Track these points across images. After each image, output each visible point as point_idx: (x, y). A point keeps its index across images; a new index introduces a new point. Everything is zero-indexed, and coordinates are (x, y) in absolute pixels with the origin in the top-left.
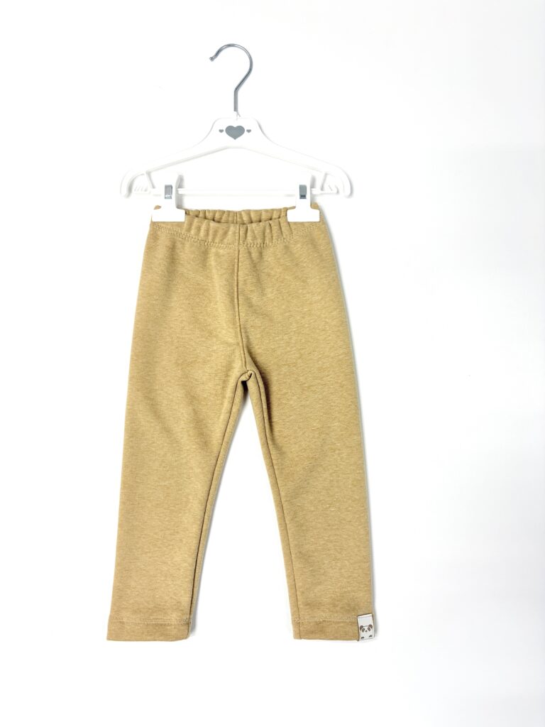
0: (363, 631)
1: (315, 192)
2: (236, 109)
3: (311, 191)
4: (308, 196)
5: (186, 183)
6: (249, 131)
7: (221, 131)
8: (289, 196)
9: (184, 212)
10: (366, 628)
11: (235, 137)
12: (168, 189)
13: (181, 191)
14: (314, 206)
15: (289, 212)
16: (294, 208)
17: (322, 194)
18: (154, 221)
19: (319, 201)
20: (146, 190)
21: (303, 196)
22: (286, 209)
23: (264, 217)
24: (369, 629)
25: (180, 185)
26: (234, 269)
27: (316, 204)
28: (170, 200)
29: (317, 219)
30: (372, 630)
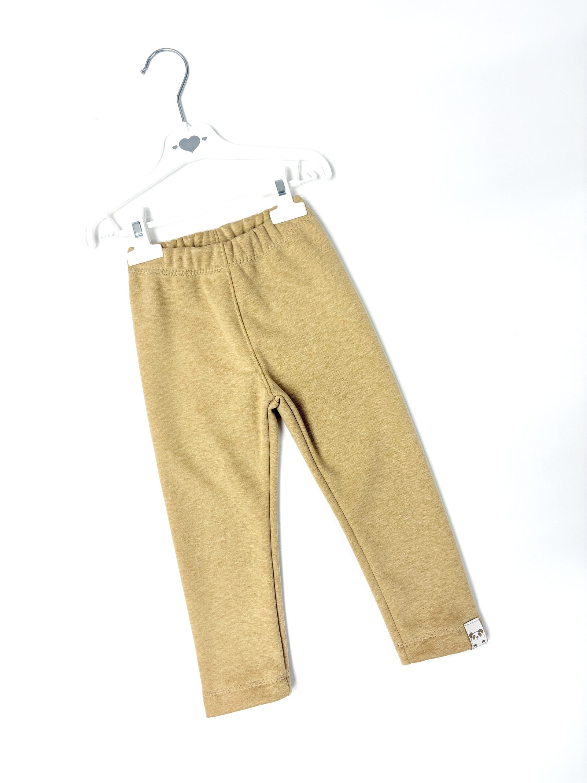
0: (474, 638)
1: (293, 183)
2: (184, 119)
3: (289, 184)
4: (287, 190)
5: (153, 215)
6: (205, 139)
7: (175, 147)
8: (266, 196)
9: (160, 246)
10: (476, 634)
11: (192, 149)
12: (136, 226)
13: (150, 225)
14: (297, 199)
15: (271, 213)
16: (276, 207)
17: (301, 184)
18: (131, 265)
19: (300, 192)
20: (113, 235)
21: (282, 192)
22: (268, 212)
23: (246, 227)
24: (480, 635)
25: (148, 219)
26: (230, 292)
27: (298, 196)
28: (142, 237)
29: (304, 213)
30: (483, 635)
